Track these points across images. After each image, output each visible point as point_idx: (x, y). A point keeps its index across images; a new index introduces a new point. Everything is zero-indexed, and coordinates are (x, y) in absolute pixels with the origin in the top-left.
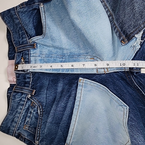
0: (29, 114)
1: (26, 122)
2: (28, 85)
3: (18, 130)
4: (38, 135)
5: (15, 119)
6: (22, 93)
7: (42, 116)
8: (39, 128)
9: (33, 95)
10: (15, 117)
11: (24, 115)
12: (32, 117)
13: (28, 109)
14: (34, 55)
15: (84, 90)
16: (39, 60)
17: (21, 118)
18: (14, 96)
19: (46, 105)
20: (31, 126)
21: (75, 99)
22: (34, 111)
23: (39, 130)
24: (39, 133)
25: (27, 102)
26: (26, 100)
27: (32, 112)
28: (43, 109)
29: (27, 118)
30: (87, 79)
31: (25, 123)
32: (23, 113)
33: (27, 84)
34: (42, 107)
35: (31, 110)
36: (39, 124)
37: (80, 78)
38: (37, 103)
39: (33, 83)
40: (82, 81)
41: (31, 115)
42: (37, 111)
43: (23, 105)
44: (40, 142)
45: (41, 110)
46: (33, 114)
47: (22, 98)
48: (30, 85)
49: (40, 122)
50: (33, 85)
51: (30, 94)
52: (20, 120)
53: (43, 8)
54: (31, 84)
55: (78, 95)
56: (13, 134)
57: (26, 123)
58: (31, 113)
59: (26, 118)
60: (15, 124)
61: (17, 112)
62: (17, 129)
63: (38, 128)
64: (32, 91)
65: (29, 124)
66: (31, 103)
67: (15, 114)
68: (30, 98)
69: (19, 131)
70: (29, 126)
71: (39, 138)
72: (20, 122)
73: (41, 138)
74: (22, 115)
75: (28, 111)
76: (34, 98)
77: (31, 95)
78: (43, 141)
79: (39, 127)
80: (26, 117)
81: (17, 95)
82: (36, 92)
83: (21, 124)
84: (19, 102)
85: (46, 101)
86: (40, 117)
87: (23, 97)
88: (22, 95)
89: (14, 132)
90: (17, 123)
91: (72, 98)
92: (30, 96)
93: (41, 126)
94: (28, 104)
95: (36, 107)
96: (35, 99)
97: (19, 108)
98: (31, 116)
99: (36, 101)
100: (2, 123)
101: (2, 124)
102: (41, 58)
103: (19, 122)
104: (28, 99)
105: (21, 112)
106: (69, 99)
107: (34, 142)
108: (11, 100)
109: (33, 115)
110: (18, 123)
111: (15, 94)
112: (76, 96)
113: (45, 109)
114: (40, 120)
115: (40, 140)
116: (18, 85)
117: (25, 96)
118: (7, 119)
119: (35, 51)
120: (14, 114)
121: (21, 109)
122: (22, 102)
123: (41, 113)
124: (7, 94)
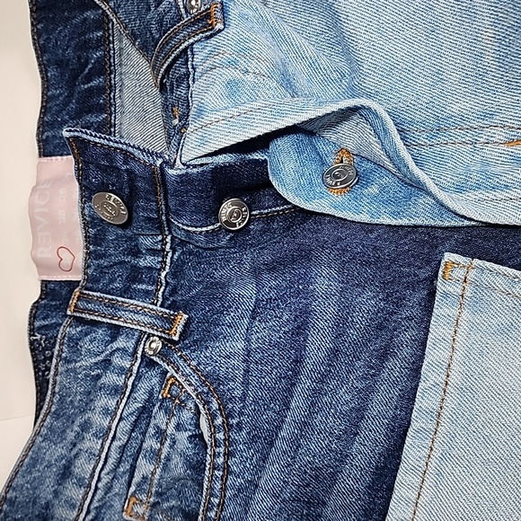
0: (151, 443)
1: (137, 479)
2: (150, 288)
5: (78, 463)
6: (115, 331)
7: (228, 455)
9: (176, 338)
10: (76, 456)
11: (124, 446)
12: (168, 459)
13: (145, 413)
15: (473, 326)
17: (110, 461)
18: (74, 342)
19: (244, 395)
20: (166, 505)
21: (415, 373)
22: (178, 427)
25: (138, 377)
26: (135, 369)
27: (169, 432)
28: (228, 417)
29: (141, 462)
31: (132, 489)
32: (118, 435)
33: (141, 282)
34: (223, 405)
35: (160, 419)
36: (212, 495)
41: (162, 444)
42: (197, 426)
43: (117, 391)
45: (219, 421)
46: (174, 443)
47: (112, 354)
48: (158, 290)
49: (218, 486)
51: (160, 338)
52: (105, 471)
54: (167, 283)
55: (435, 354)
57: (139, 485)
58: (161, 434)
59: (136, 460)
61: (85, 427)
62: (90, 517)
64: (171, 321)
65: (154, 490)
66: (161, 383)
67: (79, 437)
68: (161, 354)
70: (154, 505)
72: (105, 480)
74: (117, 443)
75: (148, 425)
76: (181, 357)
77: (168, 342)
80: (138, 453)
81: (86, 335)
82: (187, 325)
83: (109, 488)
84: (98, 377)
85: (247, 371)
86: (215, 455)
87: (118, 349)
88: (114, 339)
90: (89, 486)
91: (395, 368)
92: (157, 345)
93: (221, 506)
94: (144, 386)
95: (190, 404)
96: (181, 362)
97: (98, 410)
98: (160, 449)
99: (188, 370)
100: (11, 480)
101: (9, 486)
103: (99, 479)
104: (149, 363)
105: (110, 428)
106: (380, 368)
108: (54, 361)
109: (171, 447)
110: (97, 488)
111: (79, 329)
112: (422, 358)
113: (241, 414)
114: (219, 473)
116: (92, 281)
117: (130, 345)
118: (35, 462)
120: (71, 435)
121: (106, 412)
122: (111, 378)
123: (220, 436)
124: (30, 335)
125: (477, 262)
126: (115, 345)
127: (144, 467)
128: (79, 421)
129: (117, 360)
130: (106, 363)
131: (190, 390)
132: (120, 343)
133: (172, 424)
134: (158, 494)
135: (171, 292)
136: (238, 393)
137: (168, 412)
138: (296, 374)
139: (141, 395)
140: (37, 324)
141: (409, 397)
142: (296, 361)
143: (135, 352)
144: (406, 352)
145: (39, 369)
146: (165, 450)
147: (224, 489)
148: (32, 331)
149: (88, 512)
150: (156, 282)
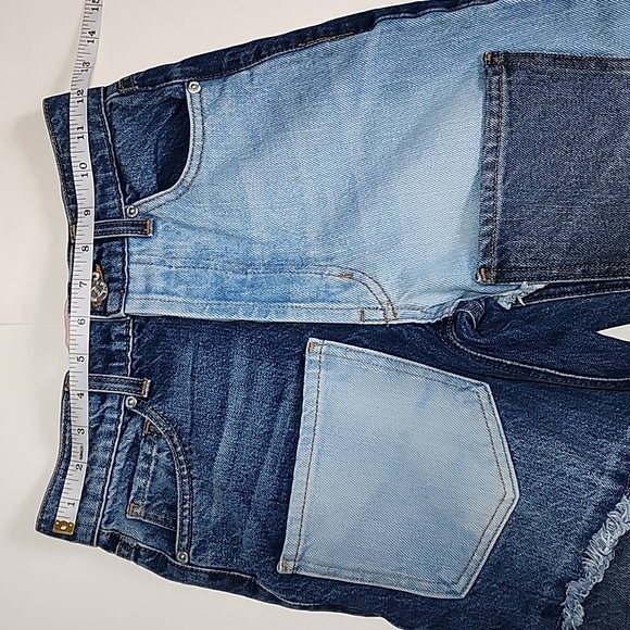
0: (141, 465)
1: (133, 491)
2: (122, 364)
3: (106, 523)
4: (185, 533)
5: (91, 486)
6: (104, 397)
7: (189, 468)
8: (187, 506)
9: (146, 396)
11: (122, 469)
12: (154, 473)
13: (135, 447)
14: (144, 257)
15: (327, 377)
16: (162, 275)
17: (114, 480)
19: (191, 431)
20: (154, 505)
21: (298, 408)
22: (159, 451)
23: (186, 513)
24: (190, 525)
25: (125, 424)
26: (121, 418)
27: (153, 455)
28: (184, 446)
29: (136, 478)
31: (132, 497)
32: (117, 463)
33: (116, 361)
34: (180, 438)
35: (146, 448)
37: (311, 340)
38: (160, 426)
39: (138, 354)
40: (317, 348)
41: (149, 464)
43: (111, 434)
44: (193, 554)
45: (179, 449)
46: (158, 461)
47: (104, 411)
48: (127, 365)
49: (187, 488)
50: (140, 363)
51: (135, 397)
52: (111, 487)
53: (196, 100)
54: (133, 360)
55: (309, 395)
56: (93, 537)
57: (135, 494)
58: (148, 458)
59: (131, 479)
60: (94, 506)
61: (93, 462)
62: (104, 520)
63: (184, 510)
64: (140, 385)
65: (146, 496)
66: (142, 426)
67: (89, 470)
68: (136, 407)
69: (111, 526)
70: (147, 506)
71: (190, 543)
72: (111, 494)
73: (196, 539)
74: (116, 468)
75: (138, 454)
76: (152, 409)
77: (140, 399)
78: (204, 550)
79: (184, 504)
80: (133, 474)
82: (151, 385)
83: (115, 501)
84: (97, 428)
85: (193, 416)
87: (108, 408)
88: (103, 402)
89: (94, 532)
90: (102, 500)
91: (286, 405)
92: (134, 401)
93: (191, 499)
94: (131, 429)
96: (153, 413)
97: (100, 449)
98: (148, 468)
99: (158, 417)
102: (167, 269)
103: (108, 493)
104: (130, 414)
105: (110, 460)
106: (278, 407)
107: (174, 557)
109: (156, 464)
110: (107, 499)
112: (301, 398)
114: (186, 480)
115: (193, 547)
117: (116, 403)
119: (146, 244)
121: (106, 449)
122: (106, 427)
123: (182, 458)
125: (326, 342)
126: (105, 406)
127: (139, 482)
129: (108, 415)
130: (101, 418)
131: (160, 430)
132: (108, 404)
133: (155, 450)
134: (149, 498)
135: (137, 365)
136: (188, 431)
137: (150, 442)
139: (130, 435)
141: (297, 421)
142: (222, 407)
143: (120, 407)
144: (291, 396)
146: (152, 468)
147: (191, 489)
149: (103, 516)
150: (125, 359)
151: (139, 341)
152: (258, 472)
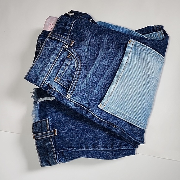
0: (63, 67)
1: (58, 74)
2: (67, 34)
4: (72, 89)
7: (80, 71)
8: (75, 81)
9: (72, 46)
10: (45, 67)
12: (67, 70)
13: (63, 61)
17: (53, 69)
18: (48, 43)
19: (85, 60)
20: (64, 80)
22: (71, 64)
23: (74, 83)
24: (74, 87)
25: (62, 53)
26: (61, 51)
27: (68, 65)
28: (81, 64)
30: (137, 42)
31: (57, 75)
32: (56, 64)
33: (65, 32)
34: (81, 61)
35: (67, 62)
36: (76, 78)
37: (131, 39)
38: (75, 56)
39: (73, 32)
40: (132, 43)
42: (75, 64)
43: (57, 55)
45: (79, 64)
46: (69, 67)
47: (57, 47)
48: (68, 35)
49: (77, 76)
51: (68, 45)
52: (52, 71)
54: (71, 33)
56: (42, 84)
57: (59, 75)
58: (66, 65)
59: (59, 70)
60: (45, 74)
61: (48, 61)
63: (74, 82)
64: (71, 42)
65: (62, 76)
67: (46, 63)
68: (67, 48)
69: (48, 82)
70: (61, 79)
71: (73, 92)
72: (51, 73)
74: (55, 65)
75: (63, 63)
76: (73, 50)
80: (60, 68)
81: (52, 41)
82: (75, 43)
83: (52, 75)
84: (53, 51)
85: (87, 55)
86: (78, 70)
87: (58, 46)
88: (58, 43)
89: (42, 82)
90: (48, 73)
92: (67, 46)
93: (77, 80)
94: (63, 55)
95: (74, 60)
96: (73, 51)
97: (52, 58)
98: (65, 68)
99: (75, 53)
103: (50, 72)
104: (65, 50)
105: (54, 62)
108: (43, 46)
110: (50, 74)
111: (50, 40)
113: (84, 63)
114: (78, 74)
115: (73, 94)
116: (54, 31)
117: (61, 45)
118: (35, 67)
120: (44, 62)
121: (54, 58)
122: (56, 52)
123: (79, 67)
124: (38, 41)
126: (58, 45)
127: (61, 71)
128: (47, 60)
129: (58, 48)
130: (55, 49)
131: (75, 57)
133: (69, 63)
134: (63, 77)
135: (71, 36)
136: (84, 59)
137: (69, 61)
138: (96, 57)
139: (62, 56)
140: (40, 39)
141: (119, 64)
142: (97, 54)
143: (62, 47)
144: (120, 56)
145: (37, 49)
146: (66, 69)
147: (79, 77)
148: (38, 40)
149: (47, 78)
150: (68, 33)
151: (74, 28)
152: (102, 76)
